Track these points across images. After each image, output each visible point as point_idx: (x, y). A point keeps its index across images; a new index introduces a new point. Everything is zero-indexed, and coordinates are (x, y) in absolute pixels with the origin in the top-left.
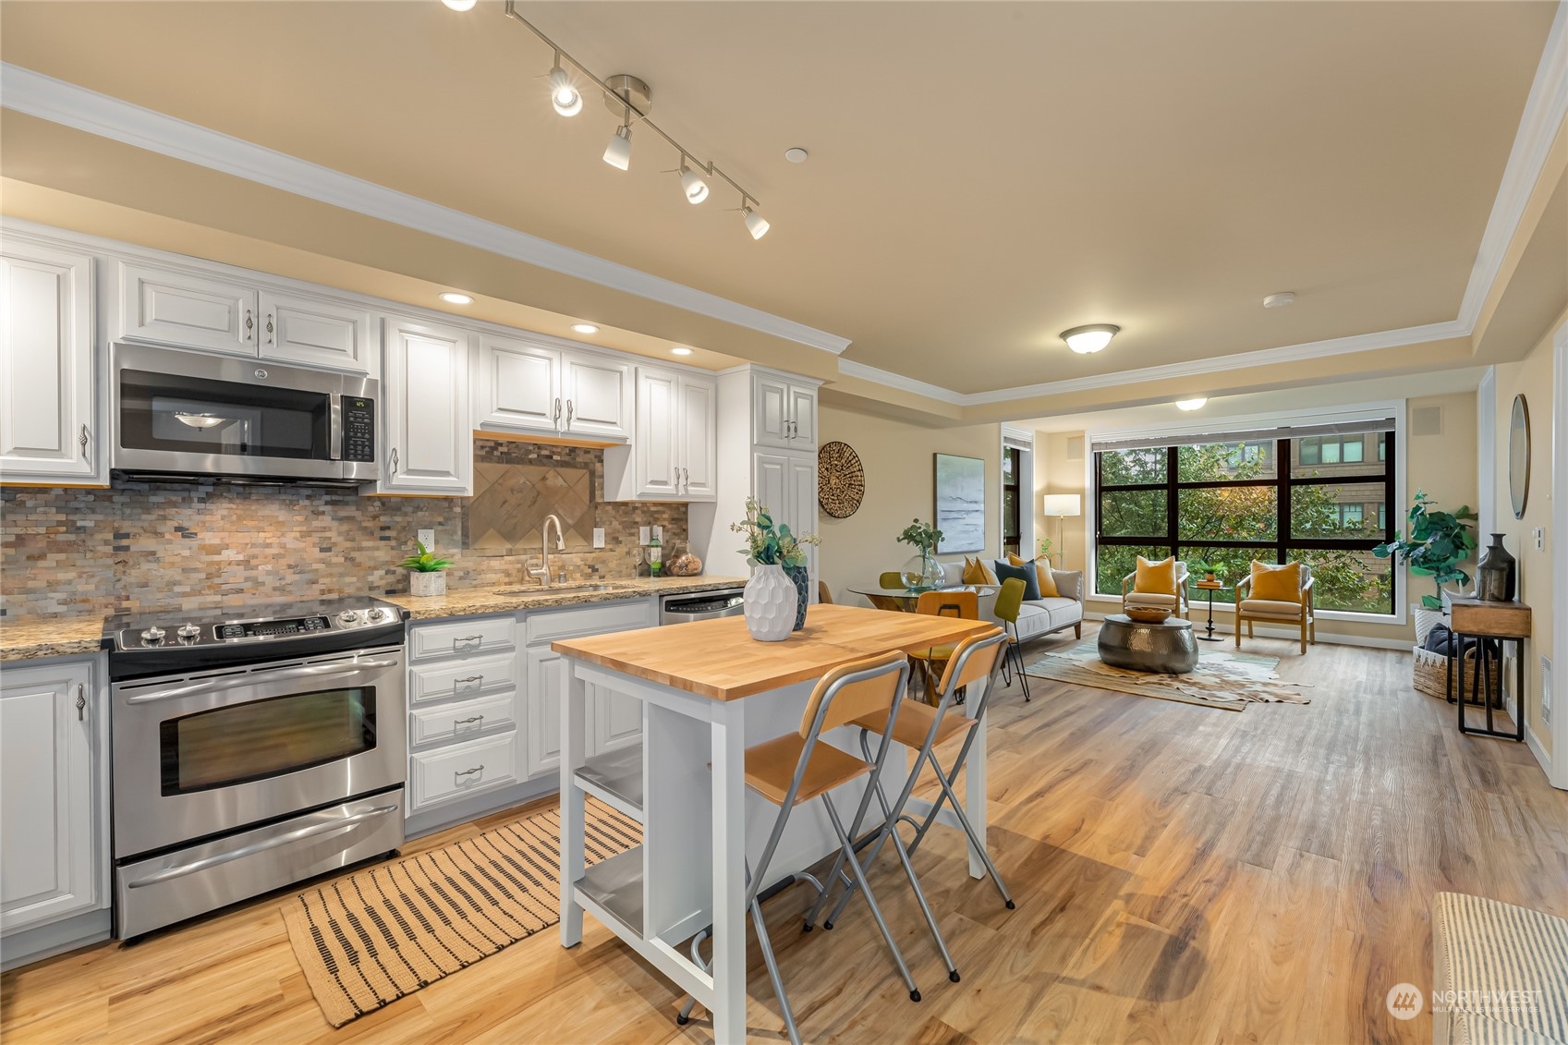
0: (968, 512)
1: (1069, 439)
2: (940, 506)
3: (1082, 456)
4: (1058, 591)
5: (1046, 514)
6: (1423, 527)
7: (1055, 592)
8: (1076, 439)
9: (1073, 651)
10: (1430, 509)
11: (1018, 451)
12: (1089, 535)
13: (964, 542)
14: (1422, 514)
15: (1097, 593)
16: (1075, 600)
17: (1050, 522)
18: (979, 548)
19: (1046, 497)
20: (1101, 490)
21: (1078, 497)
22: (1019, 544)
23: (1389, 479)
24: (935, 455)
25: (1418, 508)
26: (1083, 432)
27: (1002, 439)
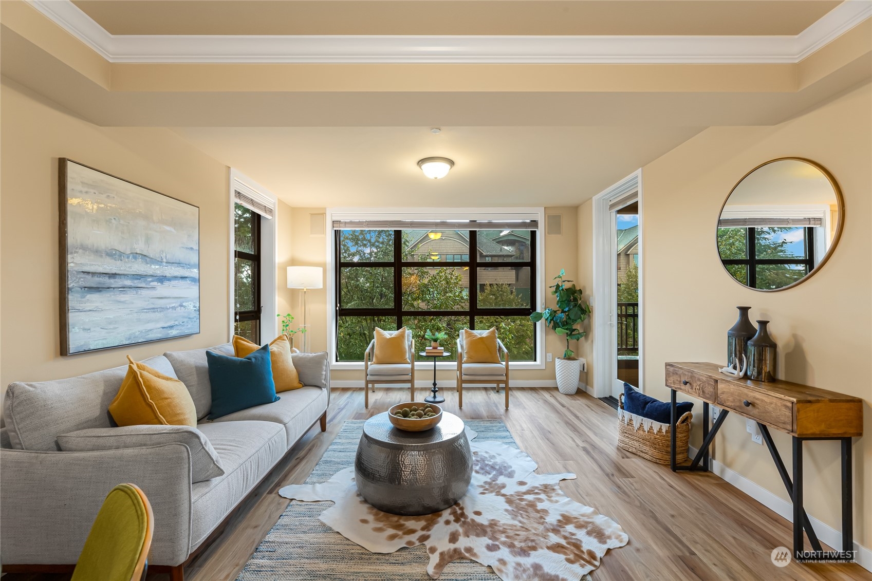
0: (162, 279)
1: (312, 215)
2: (75, 262)
3: (323, 231)
4: (300, 381)
5: (289, 286)
6: (564, 300)
7: (296, 383)
8: (318, 215)
9: (318, 470)
10: (567, 285)
11: (259, 216)
12: (329, 307)
13: (150, 326)
14: (562, 290)
15: (337, 361)
16: (319, 387)
17: (293, 295)
18: (187, 332)
19: (288, 268)
20: (340, 265)
21: (321, 269)
22: (259, 318)
23: (532, 264)
24: (62, 164)
25: (558, 286)
26: (325, 209)
27: (233, 194)
